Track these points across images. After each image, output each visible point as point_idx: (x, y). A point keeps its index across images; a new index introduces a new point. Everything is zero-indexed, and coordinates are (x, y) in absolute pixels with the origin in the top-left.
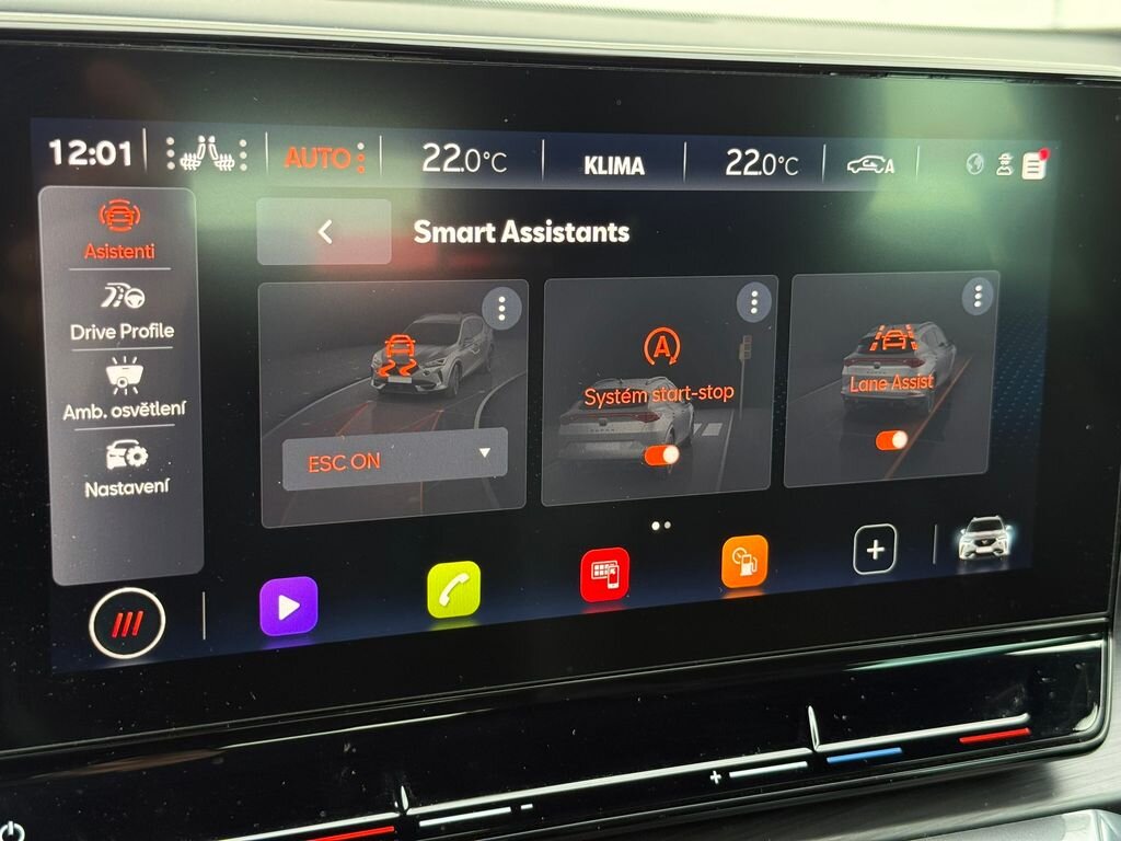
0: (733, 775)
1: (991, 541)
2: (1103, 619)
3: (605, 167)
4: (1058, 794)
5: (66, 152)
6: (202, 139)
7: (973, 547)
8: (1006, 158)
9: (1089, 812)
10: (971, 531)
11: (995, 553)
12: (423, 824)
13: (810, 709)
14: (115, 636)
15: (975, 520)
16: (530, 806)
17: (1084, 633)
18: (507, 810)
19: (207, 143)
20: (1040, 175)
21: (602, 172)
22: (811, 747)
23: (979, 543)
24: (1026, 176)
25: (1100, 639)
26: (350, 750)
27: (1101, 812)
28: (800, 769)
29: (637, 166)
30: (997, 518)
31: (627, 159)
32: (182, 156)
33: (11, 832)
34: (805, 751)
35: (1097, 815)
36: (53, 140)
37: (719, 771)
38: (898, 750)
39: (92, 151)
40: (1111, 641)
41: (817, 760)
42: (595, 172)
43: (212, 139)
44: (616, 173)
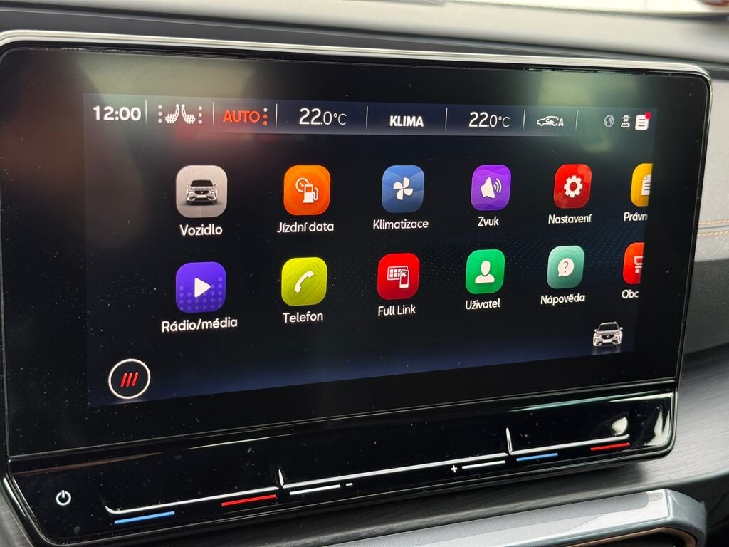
0: (464, 467)
1: (611, 336)
2: (673, 381)
3: (402, 122)
4: (645, 480)
5: (103, 113)
6: (178, 106)
7: (601, 339)
8: (626, 118)
9: (662, 491)
10: (600, 330)
11: (614, 343)
12: (291, 493)
13: (507, 430)
14: (122, 386)
15: (603, 324)
16: (351, 484)
17: (662, 389)
18: (339, 486)
19: (180, 108)
20: (645, 128)
21: (399, 125)
22: (508, 453)
23: (604, 337)
24: (637, 128)
25: (671, 392)
26: (251, 451)
27: (669, 491)
28: (501, 464)
29: (418, 122)
30: (615, 323)
31: (414, 118)
32: (166, 115)
33: (63, 496)
34: (504, 454)
35: (666, 493)
36: (95, 106)
37: (456, 465)
38: (556, 454)
39: (117, 113)
40: (677, 394)
41: (510, 459)
42: (396, 125)
43: (183, 106)
44: (407, 125)
